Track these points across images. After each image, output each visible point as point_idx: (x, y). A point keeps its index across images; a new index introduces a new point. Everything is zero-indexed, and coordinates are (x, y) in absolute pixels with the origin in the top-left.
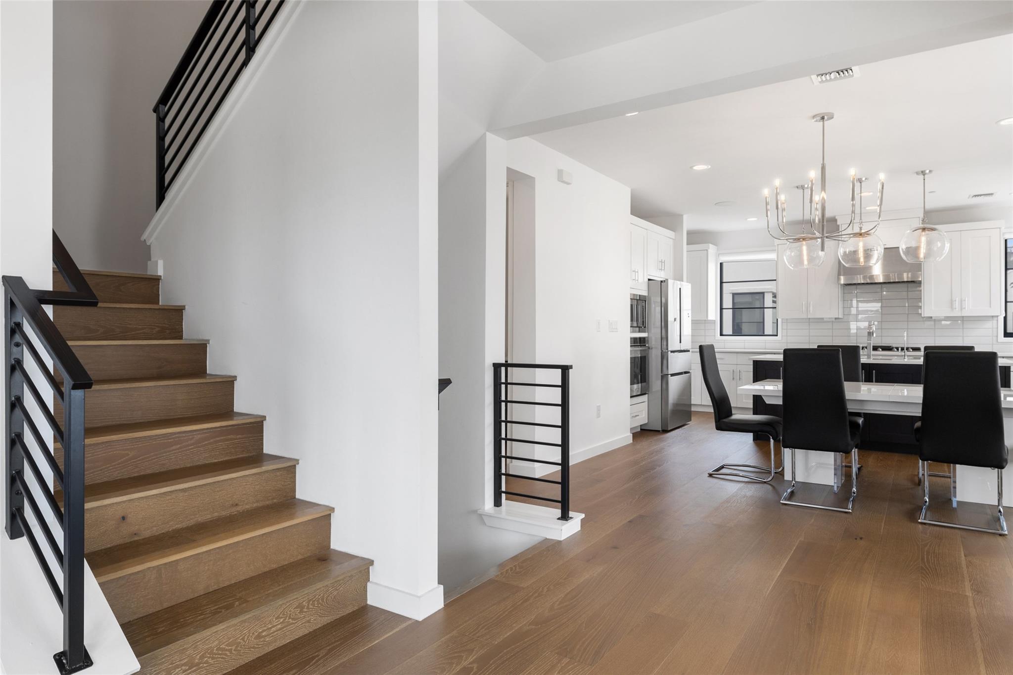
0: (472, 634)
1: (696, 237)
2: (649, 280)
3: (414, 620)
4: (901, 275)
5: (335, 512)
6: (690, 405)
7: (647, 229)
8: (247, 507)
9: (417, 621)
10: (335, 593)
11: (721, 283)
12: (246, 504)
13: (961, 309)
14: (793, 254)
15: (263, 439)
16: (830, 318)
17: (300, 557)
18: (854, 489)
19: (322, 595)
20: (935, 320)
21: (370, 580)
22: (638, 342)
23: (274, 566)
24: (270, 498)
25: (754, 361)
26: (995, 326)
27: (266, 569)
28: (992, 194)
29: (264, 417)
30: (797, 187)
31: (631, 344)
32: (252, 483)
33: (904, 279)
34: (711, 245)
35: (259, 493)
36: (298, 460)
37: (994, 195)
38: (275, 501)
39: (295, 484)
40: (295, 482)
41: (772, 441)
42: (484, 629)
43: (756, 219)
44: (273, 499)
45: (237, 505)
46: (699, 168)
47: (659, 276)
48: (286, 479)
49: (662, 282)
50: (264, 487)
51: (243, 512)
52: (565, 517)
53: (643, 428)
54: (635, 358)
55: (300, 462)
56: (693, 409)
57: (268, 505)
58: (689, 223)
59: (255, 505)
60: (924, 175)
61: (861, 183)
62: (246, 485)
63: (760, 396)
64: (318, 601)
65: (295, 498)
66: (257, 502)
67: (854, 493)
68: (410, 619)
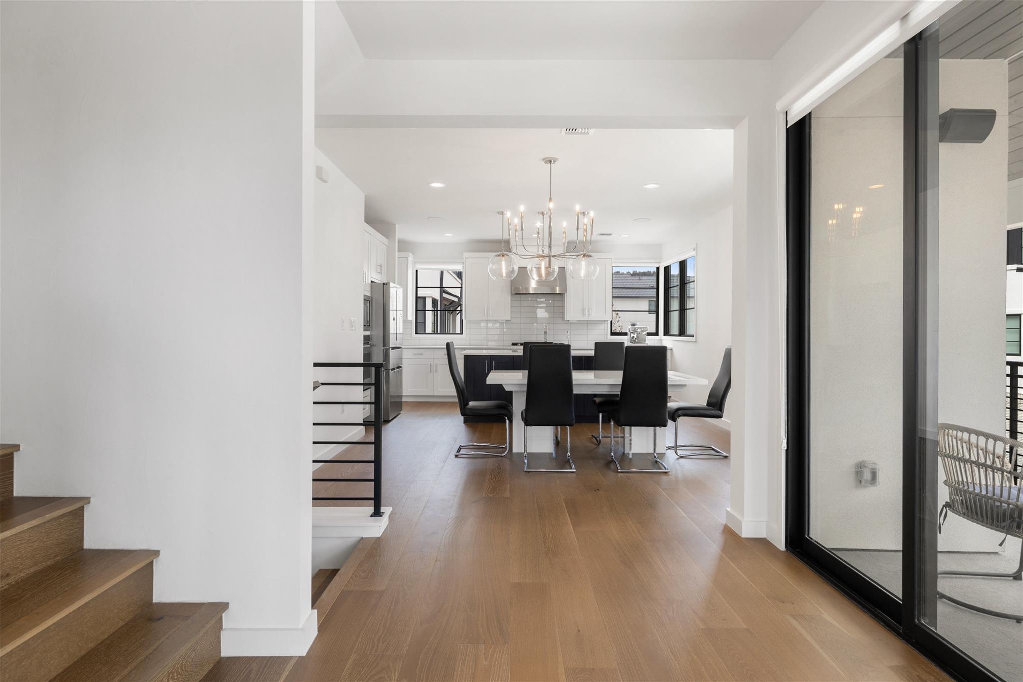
0: (373, 651)
1: (404, 246)
2: (372, 282)
3: (296, 656)
4: (554, 289)
5: (160, 555)
6: (401, 397)
7: (370, 235)
8: (22, 574)
9: (300, 657)
10: (193, 655)
11: (417, 287)
12: (21, 571)
13: (589, 315)
14: (494, 267)
15: (13, 476)
16: (502, 320)
17: (121, 623)
18: (569, 454)
19: (181, 662)
20: (571, 323)
21: (224, 627)
22: (367, 339)
23: (92, 645)
24: (53, 555)
25: (464, 356)
26: (606, 328)
27: (84, 652)
28: (610, 234)
29: (17, 447)
30: (498, 213)
31: (364, 341)
32: (29, 540)
33: (556, 291)
34: (410, 254)
35: (37, 552)
36: (90, 498)
37: (612, 236)
38: (58, 558)
39: (83, 530)
40: (83, 527)
41: (507, 421)
42: (381, 642)
43: (451, 235)
44: (57, 556)
45: (8, 575)
46: (436, 185)
47: (378, 279)
48: (73, 526)
49: (384, 284)
50: (45, 542)
51: (17, 583)
52: (377, 513)
53: (365, 420)
54: (366, 354)
55: (92, 500)
56: (404, 400)
57: (50, 567)
58: (401, 232)
59: (32, 570)
60: (584, 215)
61: (543, 215)
62: (21, 544)
63: (501, 385)
64: (178, 672)
65: (83, 549)
66: (36, 564)
67: (569, 456)
68: (291, 657)
